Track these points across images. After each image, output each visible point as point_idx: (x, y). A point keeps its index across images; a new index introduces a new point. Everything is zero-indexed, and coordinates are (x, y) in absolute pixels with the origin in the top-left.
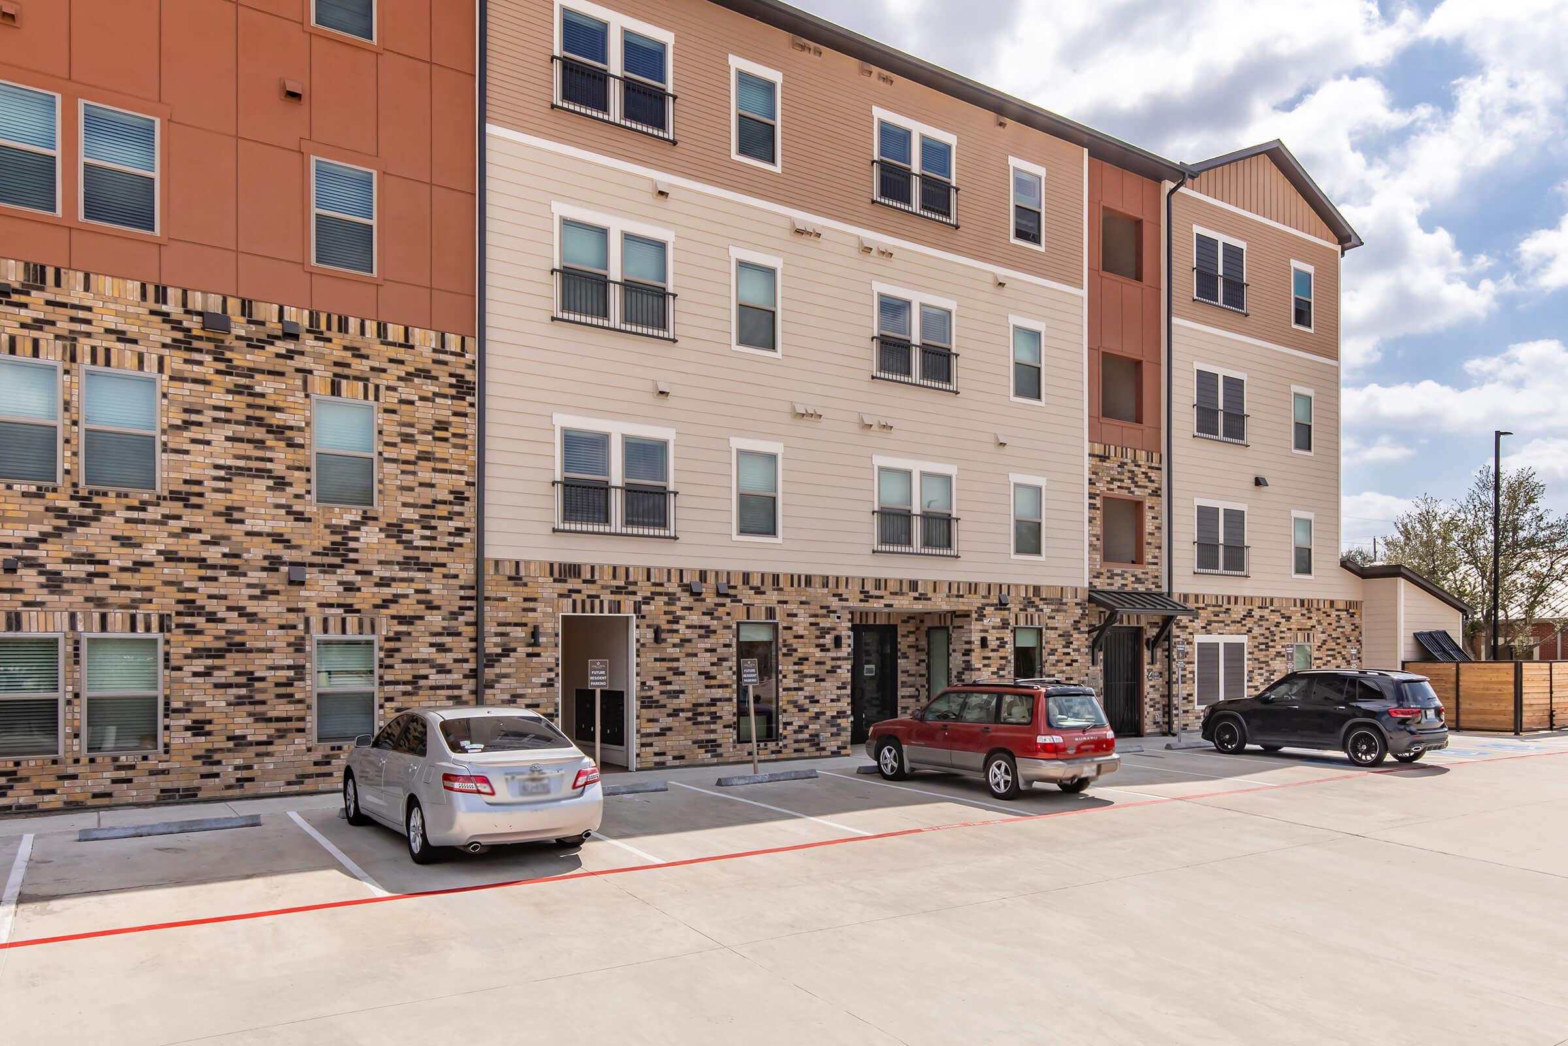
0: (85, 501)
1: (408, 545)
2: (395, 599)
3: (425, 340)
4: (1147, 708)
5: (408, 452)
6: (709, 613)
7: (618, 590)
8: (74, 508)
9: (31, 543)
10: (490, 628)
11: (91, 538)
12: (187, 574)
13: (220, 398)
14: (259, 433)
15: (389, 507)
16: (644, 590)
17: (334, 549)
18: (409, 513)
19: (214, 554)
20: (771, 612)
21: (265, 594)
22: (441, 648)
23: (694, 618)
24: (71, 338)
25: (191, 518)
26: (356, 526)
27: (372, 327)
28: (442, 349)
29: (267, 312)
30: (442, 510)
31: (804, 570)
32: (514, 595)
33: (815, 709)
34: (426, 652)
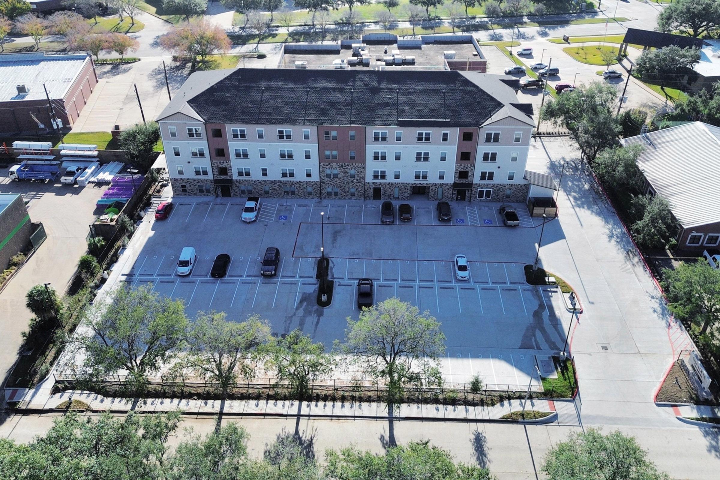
0: (333, 179)
1: (358, 181)
2: (357, 185)
3: (360, 164)
4: (466, 198)
5: (358, 174)
7: (379, 184)
9: (330, 182)
10: (366, 188)
12: (340, 184)
13: (342, 171)
14: (345, 173)
16: (383, 184)
17: (351, 182)
18: (358, 178)
20: (398, 186)
21: (346, 185)
22: (361, 189)
23: (388, 187)
24: (331, 168)
25: (341, 180)
26: (354, 180)
27: (355, 164)
29: (346, 164)
30: (361, 178)
31: (404, 182)
32: (368, 185)
33: (404, 196)
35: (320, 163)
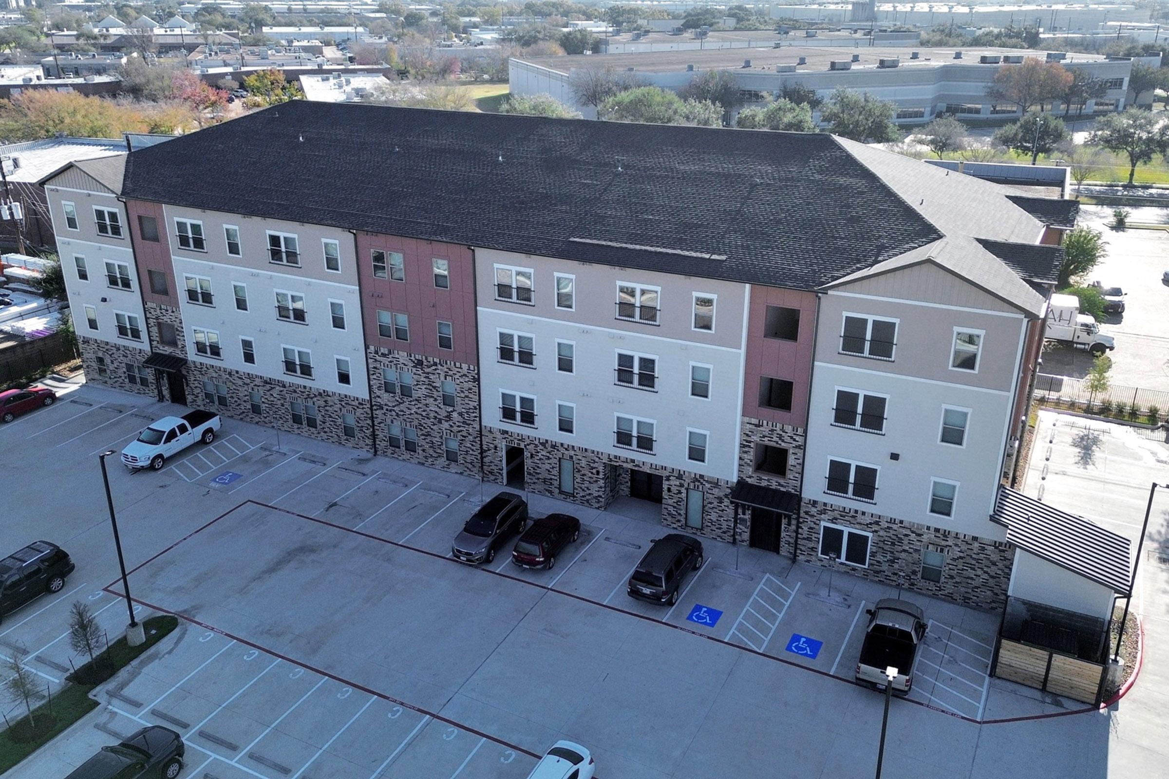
0: (401, 399)
1: (464, 418)
2: (461, 431)
3: (465, 366)
4: (782, 544)
5: (463, 395)
6: (549, 452)
7: (519, 440)
8: (400, 400)
9: (394, 407)
10: (484, 443)
11: (402, 407)
12: (420, 417)
13: (423, 379)
14: (431, 388)
15: (459, 408)
16: (528, 442)
17: (446, 417)
18: (463, 410)
19: (424, 414)
20: (571, 457)
21: (434, 425)
22: (472, 445)
23: (544, 453)
24: (396, 365)
25: (420, 405)
26: (452, 412)
27: (452, 363)
28: (469, 369)
29: (431, 359)
30: (471, 411)
31: (585, 447)
32: (491, 436)
33: (588, 492)
34: (469, 445)
35: (367, 347)
